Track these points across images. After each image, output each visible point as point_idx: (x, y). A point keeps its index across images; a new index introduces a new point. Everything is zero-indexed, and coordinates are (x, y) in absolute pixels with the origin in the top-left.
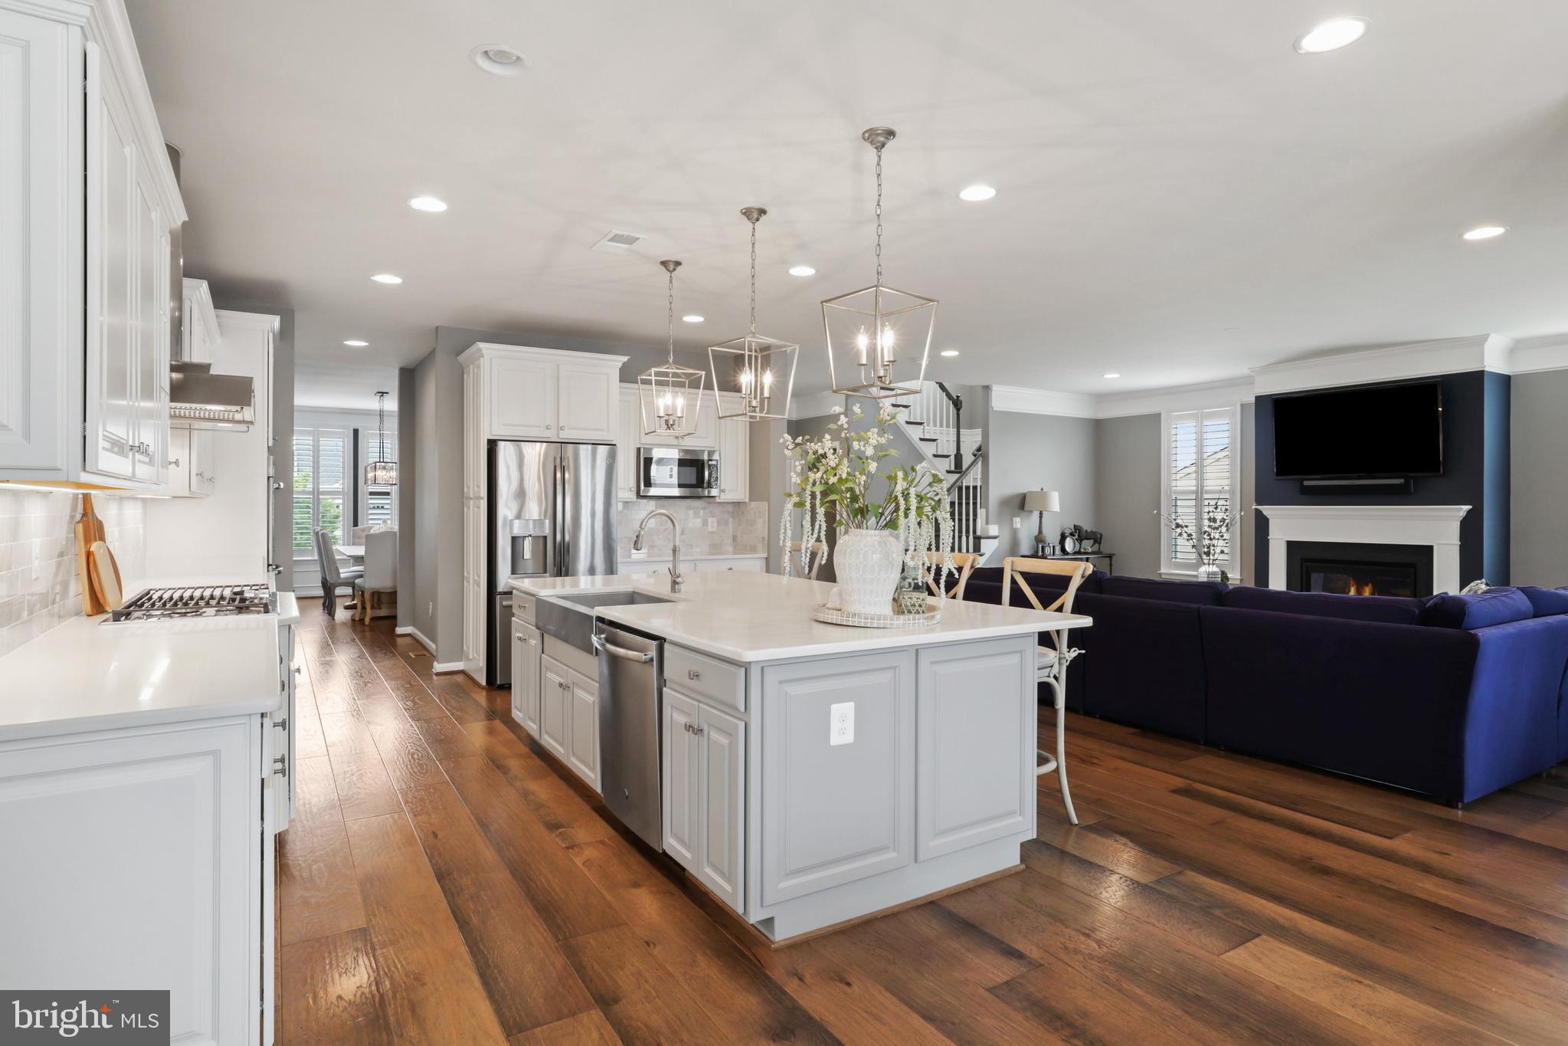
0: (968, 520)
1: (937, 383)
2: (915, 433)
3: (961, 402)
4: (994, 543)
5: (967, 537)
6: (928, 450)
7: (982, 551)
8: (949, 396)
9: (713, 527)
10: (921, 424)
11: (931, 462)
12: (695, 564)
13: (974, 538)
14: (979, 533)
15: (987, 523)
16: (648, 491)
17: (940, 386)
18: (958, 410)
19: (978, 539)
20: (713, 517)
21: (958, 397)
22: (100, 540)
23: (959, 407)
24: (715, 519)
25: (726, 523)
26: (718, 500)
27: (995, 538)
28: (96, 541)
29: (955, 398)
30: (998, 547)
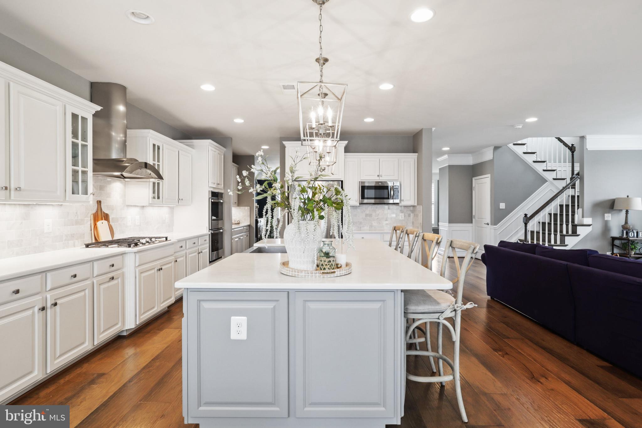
0: (567, 215)
1: (556, 138)
2: (539, 168)
3: (575, 148)
4: (588, 230)
5: (567, 225)
6: (549, 176)
7: (578, 233)
8: (565, 145)
9: (402, 217)
10: (544, 162)
11: (552, 183)
12: (383, 235)
13: (572, 225)
14: (576, 222)
15: (583, 217)
16: (363, 201)
17: (558, 140)
18: (573, 152)
19: (575, 227)
20: (402, 213)
21: (572, 145)
22: (105, 220)
23: (573, 150)
24: (403, 214)
25: (409, 215)
26: (400, 205)
27: (589, 225)
28: (102, 219)
29: (571, 146)
30: (591, 231)
